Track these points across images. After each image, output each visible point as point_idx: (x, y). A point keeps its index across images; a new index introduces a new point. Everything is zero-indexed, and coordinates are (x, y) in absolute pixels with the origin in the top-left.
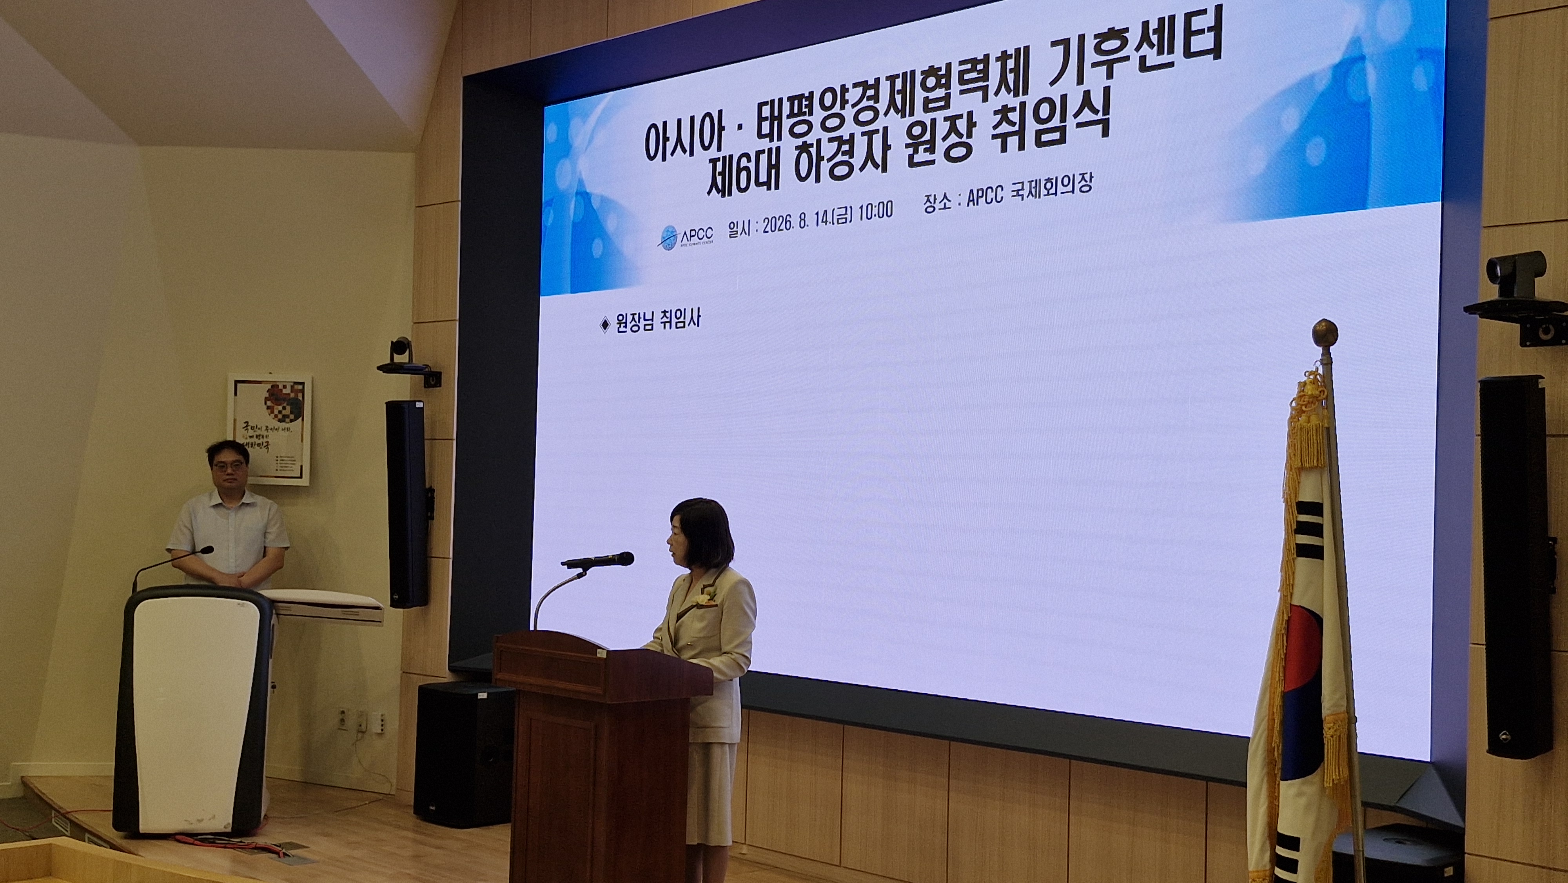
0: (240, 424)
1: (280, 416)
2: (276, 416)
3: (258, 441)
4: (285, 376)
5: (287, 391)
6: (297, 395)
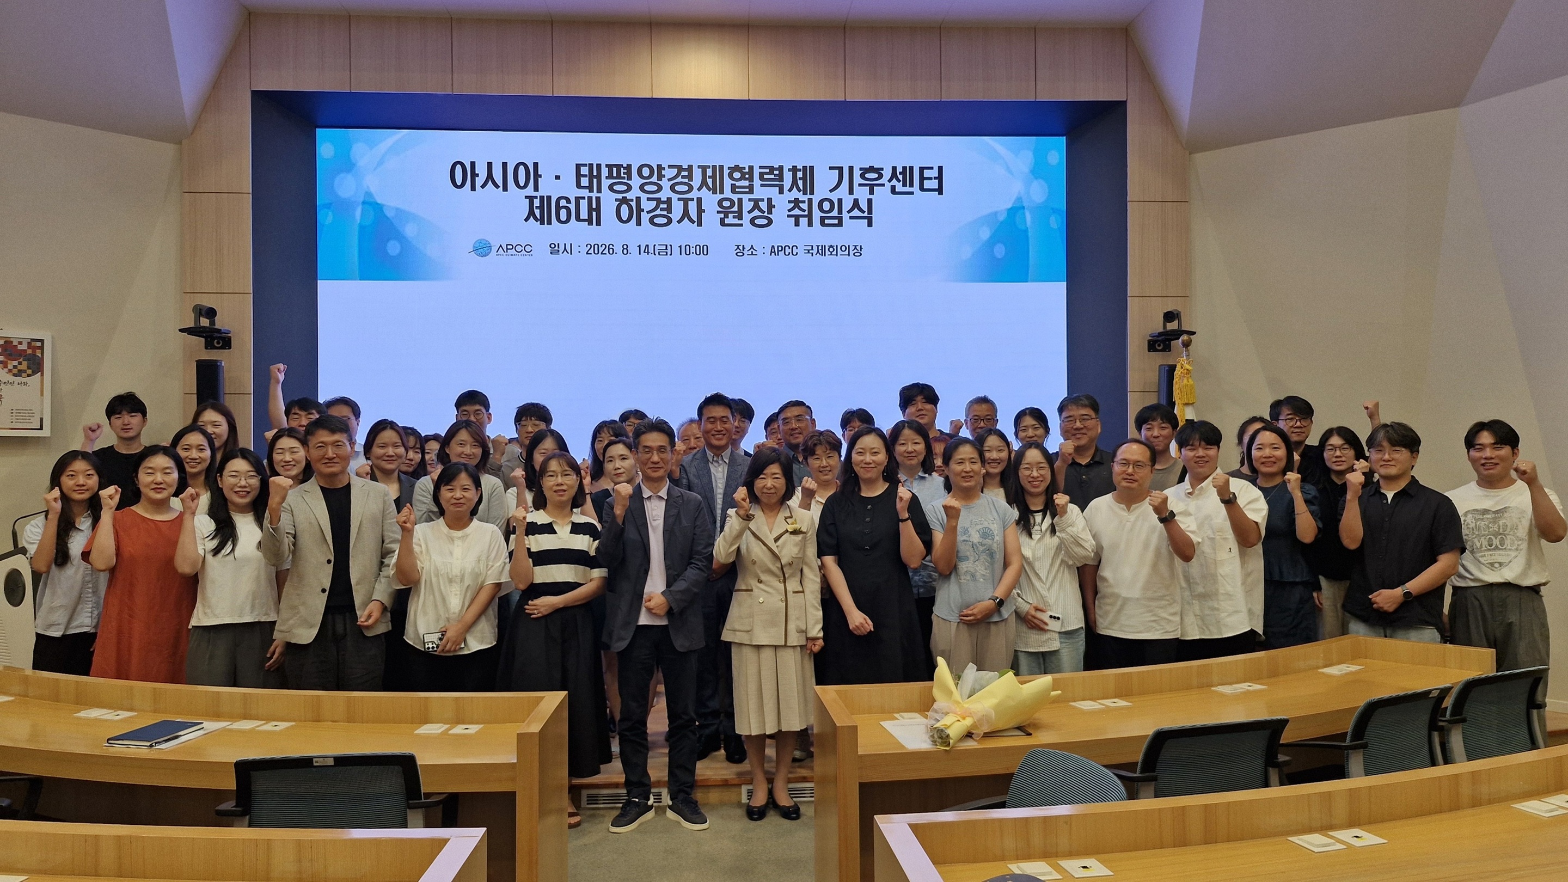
1: (15, 371)
2: (10, 370)
4: (22, 333)
5: (24, 347)
6: (34, 352)
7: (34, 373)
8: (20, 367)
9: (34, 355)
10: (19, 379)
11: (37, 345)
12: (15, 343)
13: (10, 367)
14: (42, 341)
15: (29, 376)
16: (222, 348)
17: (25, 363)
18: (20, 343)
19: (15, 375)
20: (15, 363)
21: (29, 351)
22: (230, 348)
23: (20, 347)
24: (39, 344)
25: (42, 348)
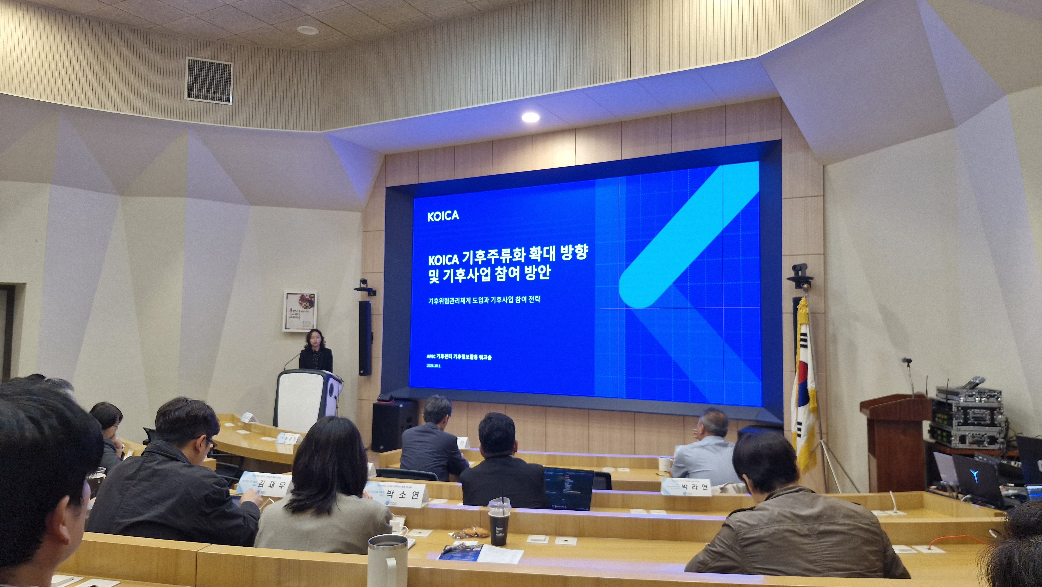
0: (289, 309)
1: (305, 307)
2: (303, 307)
3: (296, 316)
4: (307, 292)
5: (308, 297)
6: (311, 299)
7: (311, 307)
8: (306, 305)
9: (311, 300)
10: (305, 310)
11: (312, 296)
12: (305, 296)
13: (303, 305)
14: (314, 295)
15: (309, 308)
16: (373, 295)
17: (308, 304)
18: (307, 296)
19: (305, 308)
20: (305, 304)
21: (310, 299)
22: (376, 295)
23: (307, 297)
24: (313, 296)
25: (314, 297)
